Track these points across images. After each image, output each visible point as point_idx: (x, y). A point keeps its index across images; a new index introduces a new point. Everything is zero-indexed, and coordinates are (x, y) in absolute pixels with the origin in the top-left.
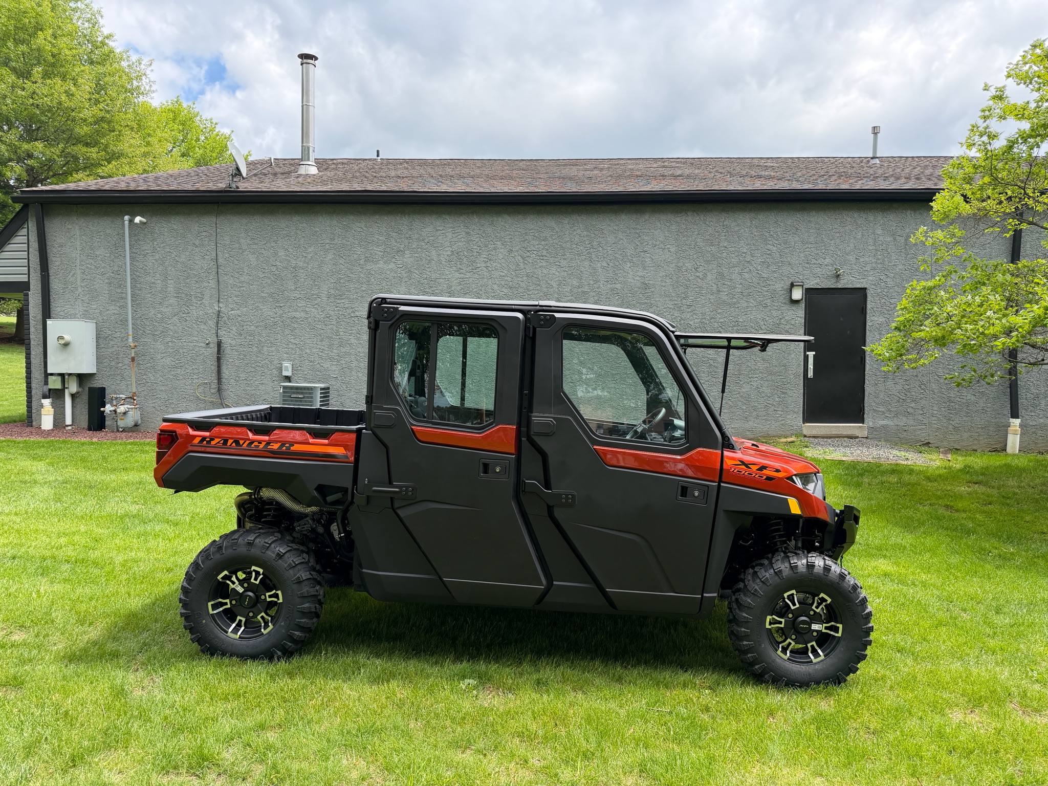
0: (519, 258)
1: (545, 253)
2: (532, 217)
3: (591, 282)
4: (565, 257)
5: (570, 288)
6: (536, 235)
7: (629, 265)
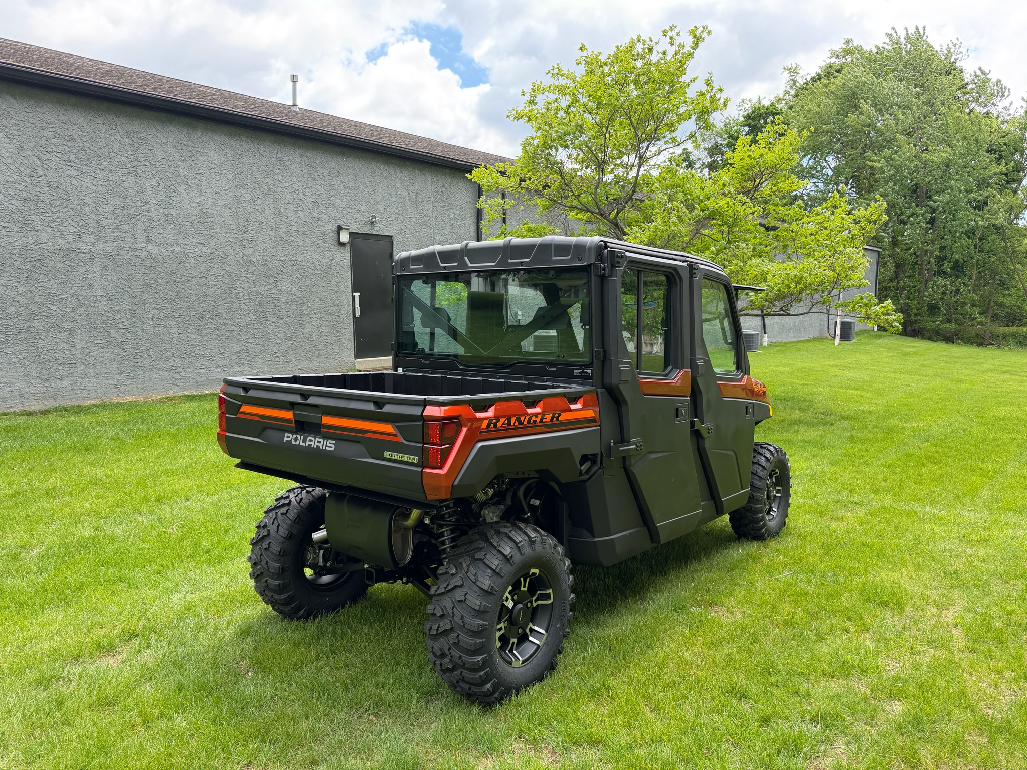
0: (35, 159)
1: (73, 158)
2: (50, 106)
3: (140, 203)
4: (102, 167)
5: (112, 208)
6: (58, 131)
7: (183, 188)
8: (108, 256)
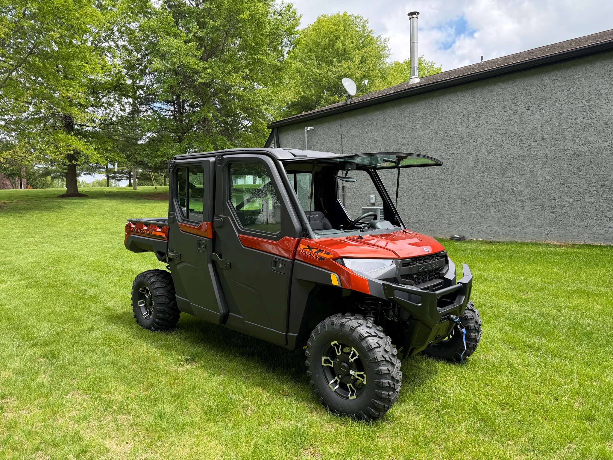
0: (510, 111)
1: (530, 104)
2: (520, 80)
3: (570, 121)
4: (547, 105)
5: (551, 127)
6: (523, 93)
7: (604, 102)
8: (547, 156)
